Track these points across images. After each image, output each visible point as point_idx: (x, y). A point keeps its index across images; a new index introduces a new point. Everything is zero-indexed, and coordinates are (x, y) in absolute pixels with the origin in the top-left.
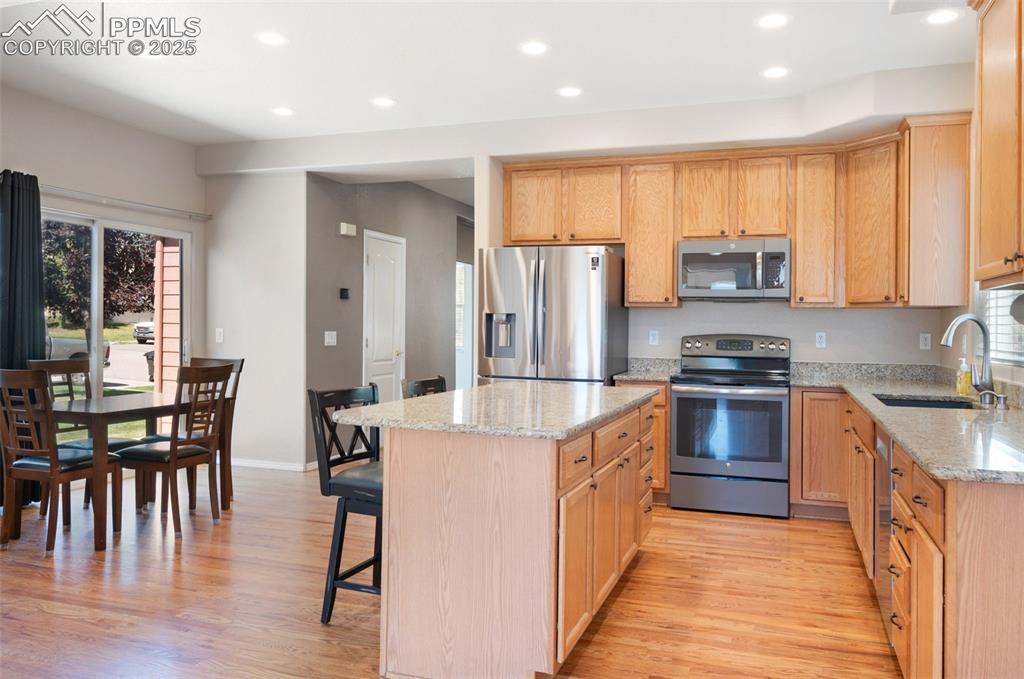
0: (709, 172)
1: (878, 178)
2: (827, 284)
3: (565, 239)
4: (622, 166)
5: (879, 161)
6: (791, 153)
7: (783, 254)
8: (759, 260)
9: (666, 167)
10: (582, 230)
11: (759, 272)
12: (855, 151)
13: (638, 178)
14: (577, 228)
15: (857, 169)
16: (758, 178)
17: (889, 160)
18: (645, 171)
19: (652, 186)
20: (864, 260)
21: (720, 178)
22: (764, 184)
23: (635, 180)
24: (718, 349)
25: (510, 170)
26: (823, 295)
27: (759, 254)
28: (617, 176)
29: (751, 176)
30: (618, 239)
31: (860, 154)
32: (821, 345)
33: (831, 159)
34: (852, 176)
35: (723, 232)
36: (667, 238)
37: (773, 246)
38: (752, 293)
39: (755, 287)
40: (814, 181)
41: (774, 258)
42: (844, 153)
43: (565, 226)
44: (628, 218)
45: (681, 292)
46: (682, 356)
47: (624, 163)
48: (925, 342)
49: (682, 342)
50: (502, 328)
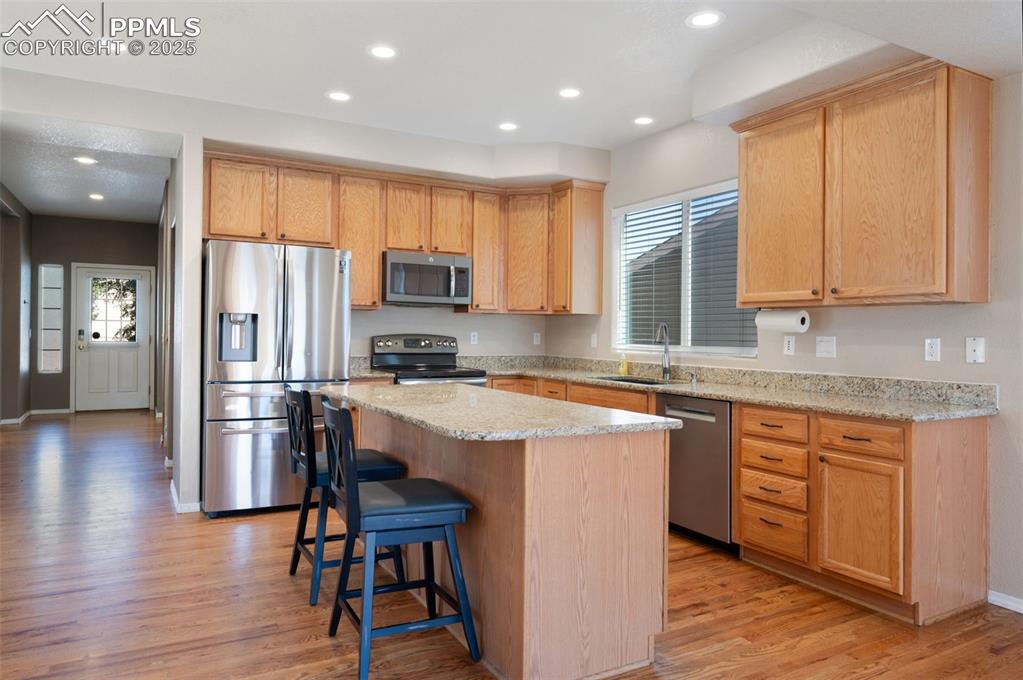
0: (409, 195)
1: (532, 221)
2: (493, 295)
4: (333, 174)
5: (533, 206)
6: (472, 190)
7: (467, 269)
8: (453, 273)
9: (373, 182)
11: (453, 283)
12: (514, 196)
13: (347, 188)
14: (285, 228)
15: (515, 209)
16: (446, 205)
17: (543, 207)
18: (355, 183)
19: (361, 200)
20: (521, 278)
21: (417, 201)
22: (450, 209)
23: (345, 190)
24: (405, 347)
26: (490, 304)
27: (452, 268)
28: (328, 183)
29: (440, 202)
30: (328, 243)
31: (519, 198)
32: (474, 342)
33: (497, 198)
34: (512, 215)
35: (421, 247)
36: (373, 247)
37: (462, 263)
38: (444, 300)
39: (448, 295)
40: (486, 214)
41: (462, 272)
42: (508, 196)
43: (273, 225)
44: (339, 224)
45: (390, 297)
46: (373, 354)
47: (335, 172)
48: (537, 339)
49: (373, 341)
50: (236, 329)
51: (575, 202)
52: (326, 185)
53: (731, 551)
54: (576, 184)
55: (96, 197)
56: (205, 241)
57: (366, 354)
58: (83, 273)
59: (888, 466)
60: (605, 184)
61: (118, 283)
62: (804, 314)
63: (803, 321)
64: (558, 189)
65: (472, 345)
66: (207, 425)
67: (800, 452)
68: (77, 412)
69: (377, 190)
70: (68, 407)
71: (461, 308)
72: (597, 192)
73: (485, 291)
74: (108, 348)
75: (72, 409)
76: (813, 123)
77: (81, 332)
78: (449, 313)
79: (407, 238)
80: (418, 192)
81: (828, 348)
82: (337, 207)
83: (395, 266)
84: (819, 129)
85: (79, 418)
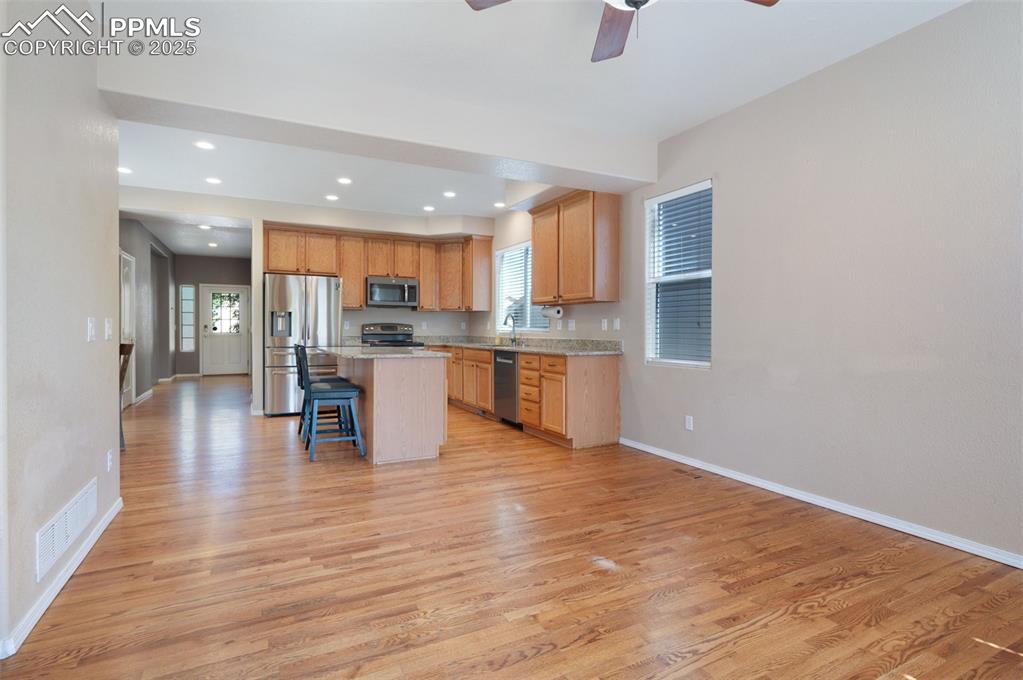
0: (381, 245)
1: (454, 257)
2: (432, 301)
3: (303, 271)
4: (336, 236)
5: (454, 250)
6: (418, 241)
7: (415, 286)
8: (406, 288)
9: (359, 240)
10: (314, 268)
11: (406, 294)
12: (444, 244)
13: (345, 243)
14: (310, 266)
15: (445, 251)
16: (403, 250)
17: (459, 250)
18: (349, 240)
19: (353, 249)
20: (449, 291)
21: (386, 248)
22: (406, 253)
23: (343, 244)
24: (382, 330)
25: (269, 228)
26: (430, 306)
27: (406, 285)
28: (334, 240)
29: (399, 249)
30: (335, 274)
31: (446, 245)
32: (425, 328)
33: (434, 246)
34: (442, 255)
35: (388, 274)
36: (360, 275)
37: (411, 283)
38: (402, 304)
39: (404, 300)
40: (427, 255)
41: (412, 288)
42: (439, 244)
43: (303, 264)
44: (340, 263)
45: (370, 302)
46: (363, 334)
47: (338, 235)
48: (463, 326)
49: (363, 327)
50: (280, 320)
51: (474, 247)
52: (332, 242)
53: (519, 427)
54: (474, 237)
55: (213, 245)
56: (265, 273)
57: (360, 335)
58: (207, 289)
59: (559, 376)
60: (492, 237)
61: (229, 296)
62: (559, 308)
63: (559, 312)
64: (466, 240)
65: (422, 329)
66: (266, 369)
67: (536, 374)
68: (204, 376)
69: (362, 244)
70: (198, 372)
71: (414, 308)
72: (488, 242)
73: (427, 298)
74: (222, 336)
75: (201, 374)
76: (554, 213)
77: (206, 327)
78: (409, 311)
79: (380, 268)
80: (386, 243)
81: (572, 325)
82: (339, 254)
83: (372, 285)
84: (556, 215)
85: (206, 379)
